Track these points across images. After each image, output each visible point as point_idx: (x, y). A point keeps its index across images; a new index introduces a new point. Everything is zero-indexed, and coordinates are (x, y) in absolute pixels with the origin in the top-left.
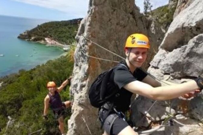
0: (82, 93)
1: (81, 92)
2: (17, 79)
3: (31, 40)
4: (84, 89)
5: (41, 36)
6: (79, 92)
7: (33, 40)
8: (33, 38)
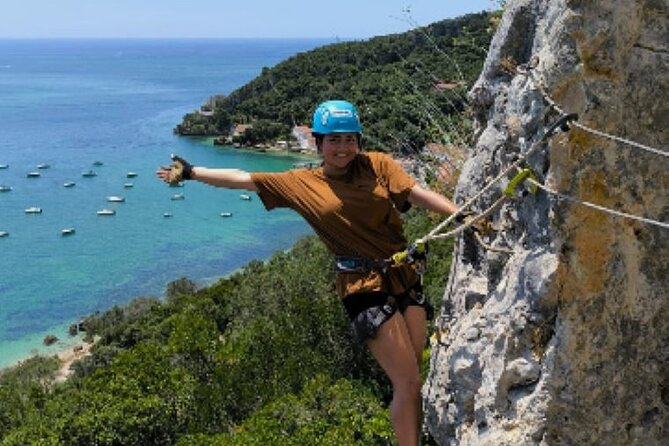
0: (508, 428)
1: (504, 421)
2: (158, 328)
3: (230, 139)
4: (523, 402)
5: (275, 117)
6: (490, 419)
7: (236, 140)
8: (238, 130)
